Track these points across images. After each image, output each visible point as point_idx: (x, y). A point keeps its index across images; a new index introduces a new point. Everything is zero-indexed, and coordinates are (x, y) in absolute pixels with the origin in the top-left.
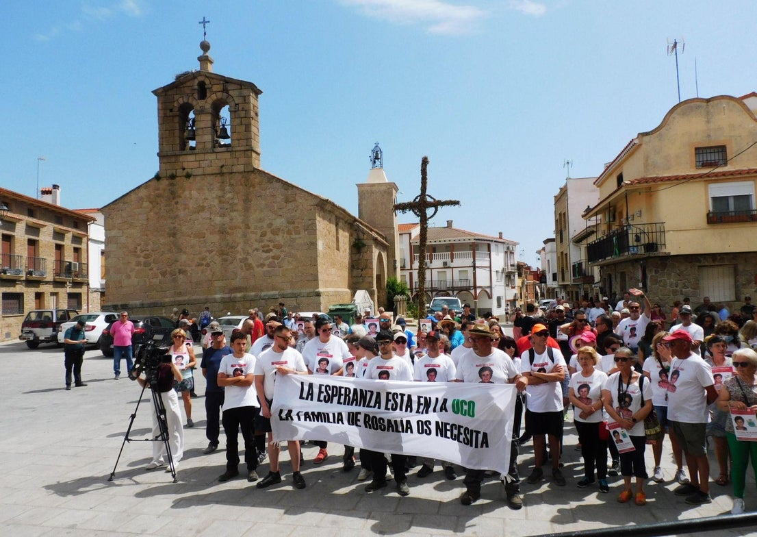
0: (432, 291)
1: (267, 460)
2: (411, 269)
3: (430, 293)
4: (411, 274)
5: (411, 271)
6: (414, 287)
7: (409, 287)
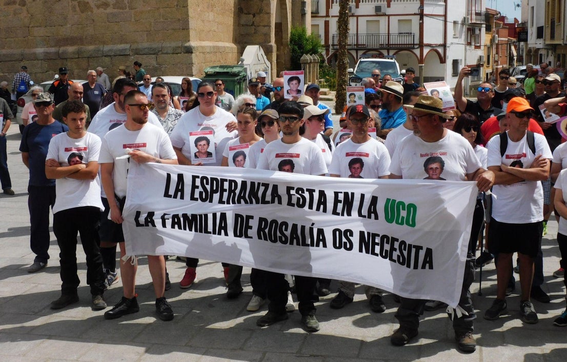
0: (357, 50)
1: (118, 283)
2: (327, 16)
3: (354, 53)
4: (327, 24)
5: (327, 19)
6: (330, 42)
7: (323, 43)
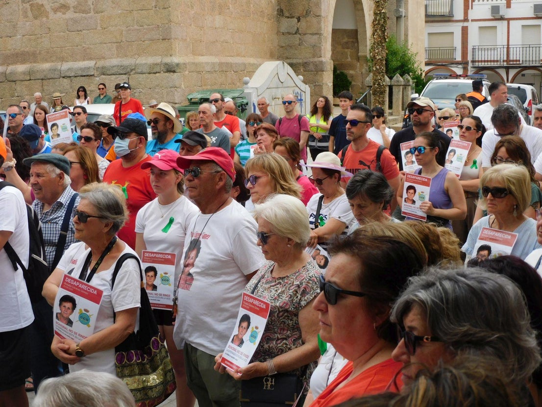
0: (507, 69)
2: (466, 20)
3: (503, 73)
4: (465, 31)
5: (465, 24)
6: (470, 58)
7: (459, 58)
